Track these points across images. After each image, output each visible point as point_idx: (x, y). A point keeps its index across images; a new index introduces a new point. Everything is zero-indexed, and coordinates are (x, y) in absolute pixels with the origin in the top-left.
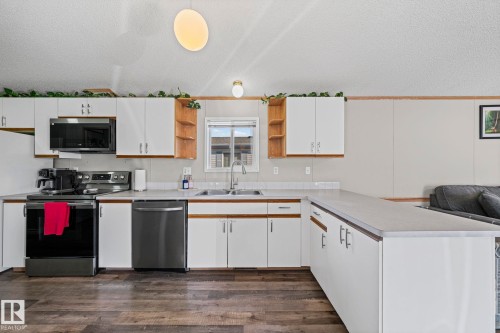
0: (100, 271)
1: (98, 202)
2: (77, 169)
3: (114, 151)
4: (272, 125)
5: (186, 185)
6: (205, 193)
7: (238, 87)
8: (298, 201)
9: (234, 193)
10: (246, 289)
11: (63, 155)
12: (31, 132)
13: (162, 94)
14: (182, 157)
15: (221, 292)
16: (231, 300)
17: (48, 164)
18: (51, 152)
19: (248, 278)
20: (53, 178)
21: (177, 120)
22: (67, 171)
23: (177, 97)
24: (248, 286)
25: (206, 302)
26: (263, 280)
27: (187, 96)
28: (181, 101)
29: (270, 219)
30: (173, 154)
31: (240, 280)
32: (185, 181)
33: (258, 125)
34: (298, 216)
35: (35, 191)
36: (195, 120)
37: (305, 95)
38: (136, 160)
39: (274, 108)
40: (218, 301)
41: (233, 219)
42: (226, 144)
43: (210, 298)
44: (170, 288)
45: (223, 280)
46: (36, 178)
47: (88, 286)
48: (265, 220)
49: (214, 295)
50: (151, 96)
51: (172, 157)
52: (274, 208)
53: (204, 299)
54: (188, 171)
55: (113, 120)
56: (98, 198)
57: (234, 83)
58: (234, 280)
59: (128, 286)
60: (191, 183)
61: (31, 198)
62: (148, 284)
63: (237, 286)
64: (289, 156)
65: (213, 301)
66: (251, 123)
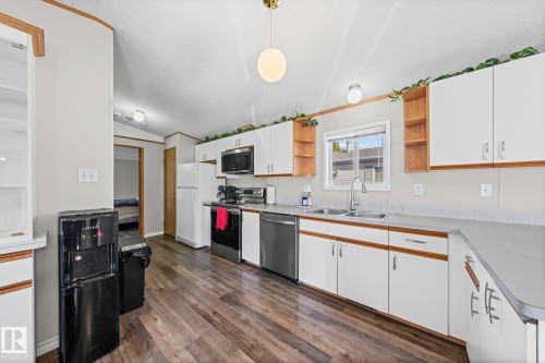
0: (243, 262)
1: (241, 210)
2: (237, 186)
3: (253, 172)
4: (410, 126)
5: (305, 202)
6: (322, 212)
7: (354, 91)
8: (444, 235)
9: (352, 215)
10: (351, 325)
11: (229, 176)
12: (214, 162)
13: (284, 119)
14: (301, 175)
15: (323, 315)
16: (329, 328)
17: (222, 183)
18: (222, 175)
19: (360, 315)
20: (225, 192)
21: (295, 140)
22: (231, 187)
23: (294, 119)
24: (355, 323)
25: (306, 317)
26: (379, 326)
27: (303, 116)
28: (298, 122)
29: (392, 253)
30: (291, 172)
31: (348, 314)
32: (304, 198)
33: (388, 132)
34: (445, 258)
35: (217, 200)
36: (314, 137)
37: (471, 70)
38: (269, 179)
39: (414, 102)
40: (317, 322)
41: (343, 243)
42: (348, 159)
43: (310, 315)
44: (282, 292)
45: (329, 305)
46: (217, 191)
47: (234, 269)
48: (385, 252)
49: (314, 315)
50: (276, 123)
51: (291, 175)
52: (398, 239)
53: (304, 314)
54: (308, 189)
55: (252, 148)
56: (242, 207)
57: (350, 88)
58: (341, 310)
59: (256, 279)
60: (310, 200)
61: (214, 205)
62: (267, 282)
63: (342, 318)
64: (433, 168)
65: (311, 319)
66: (379, 129)
